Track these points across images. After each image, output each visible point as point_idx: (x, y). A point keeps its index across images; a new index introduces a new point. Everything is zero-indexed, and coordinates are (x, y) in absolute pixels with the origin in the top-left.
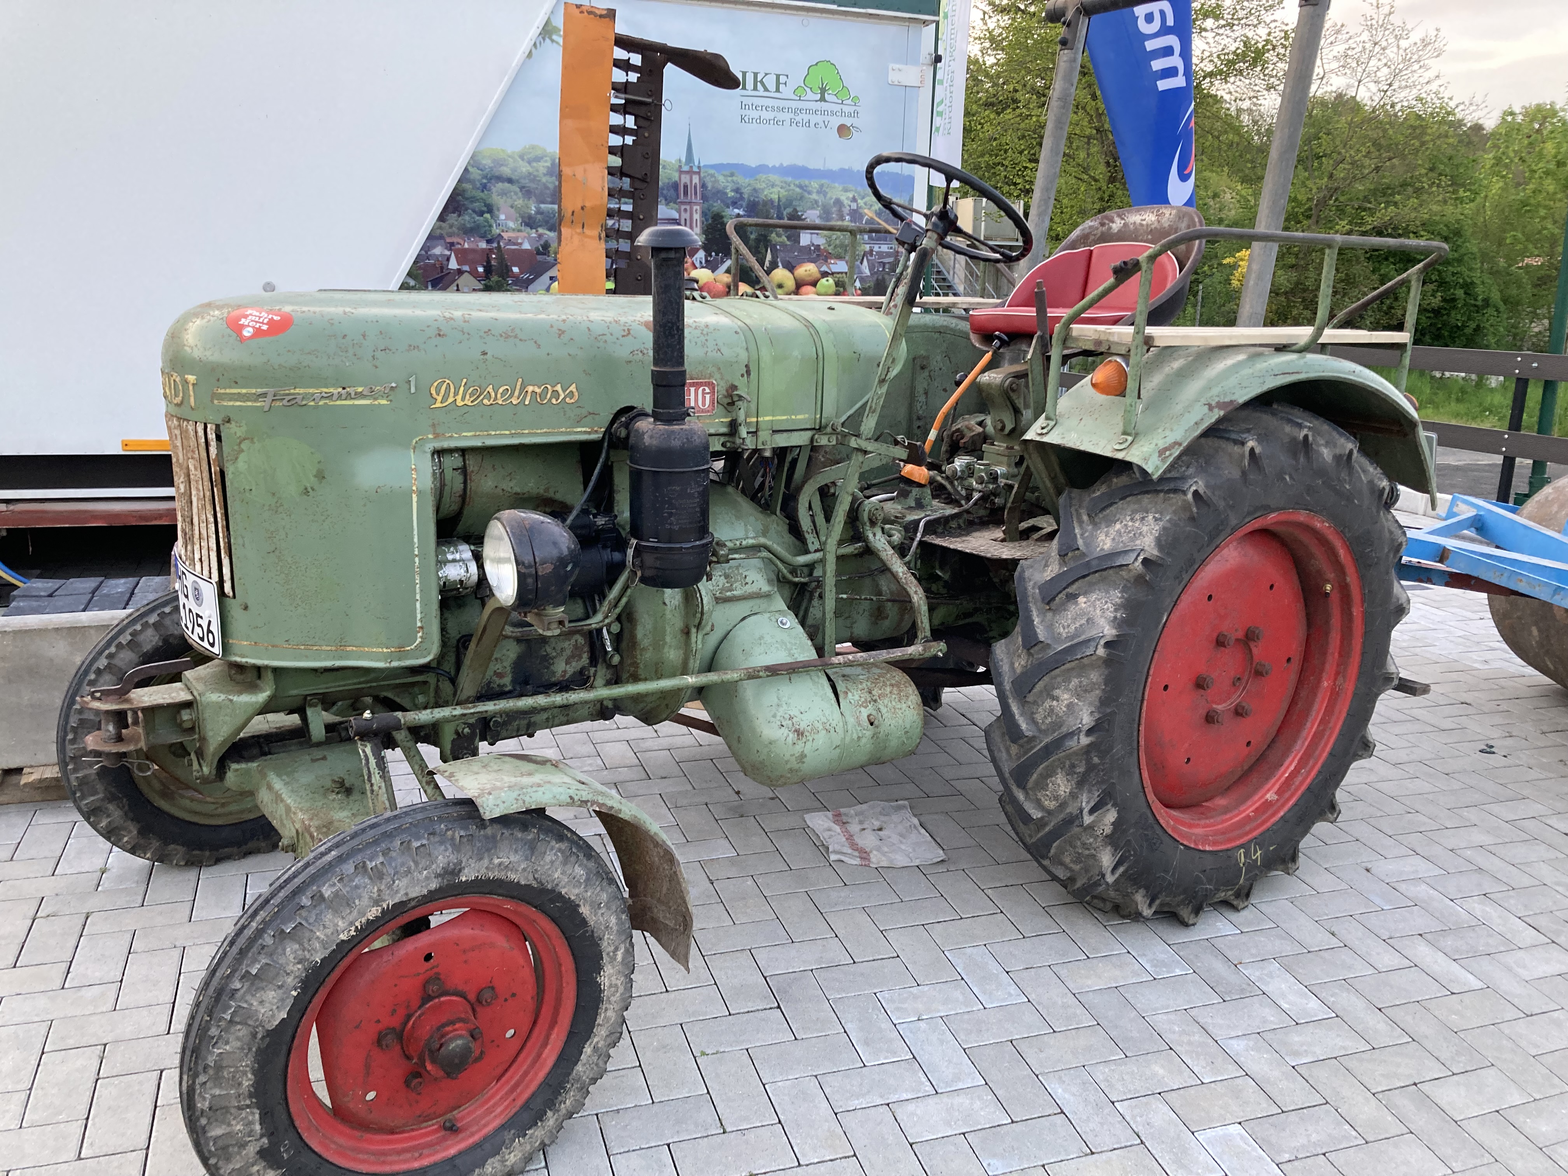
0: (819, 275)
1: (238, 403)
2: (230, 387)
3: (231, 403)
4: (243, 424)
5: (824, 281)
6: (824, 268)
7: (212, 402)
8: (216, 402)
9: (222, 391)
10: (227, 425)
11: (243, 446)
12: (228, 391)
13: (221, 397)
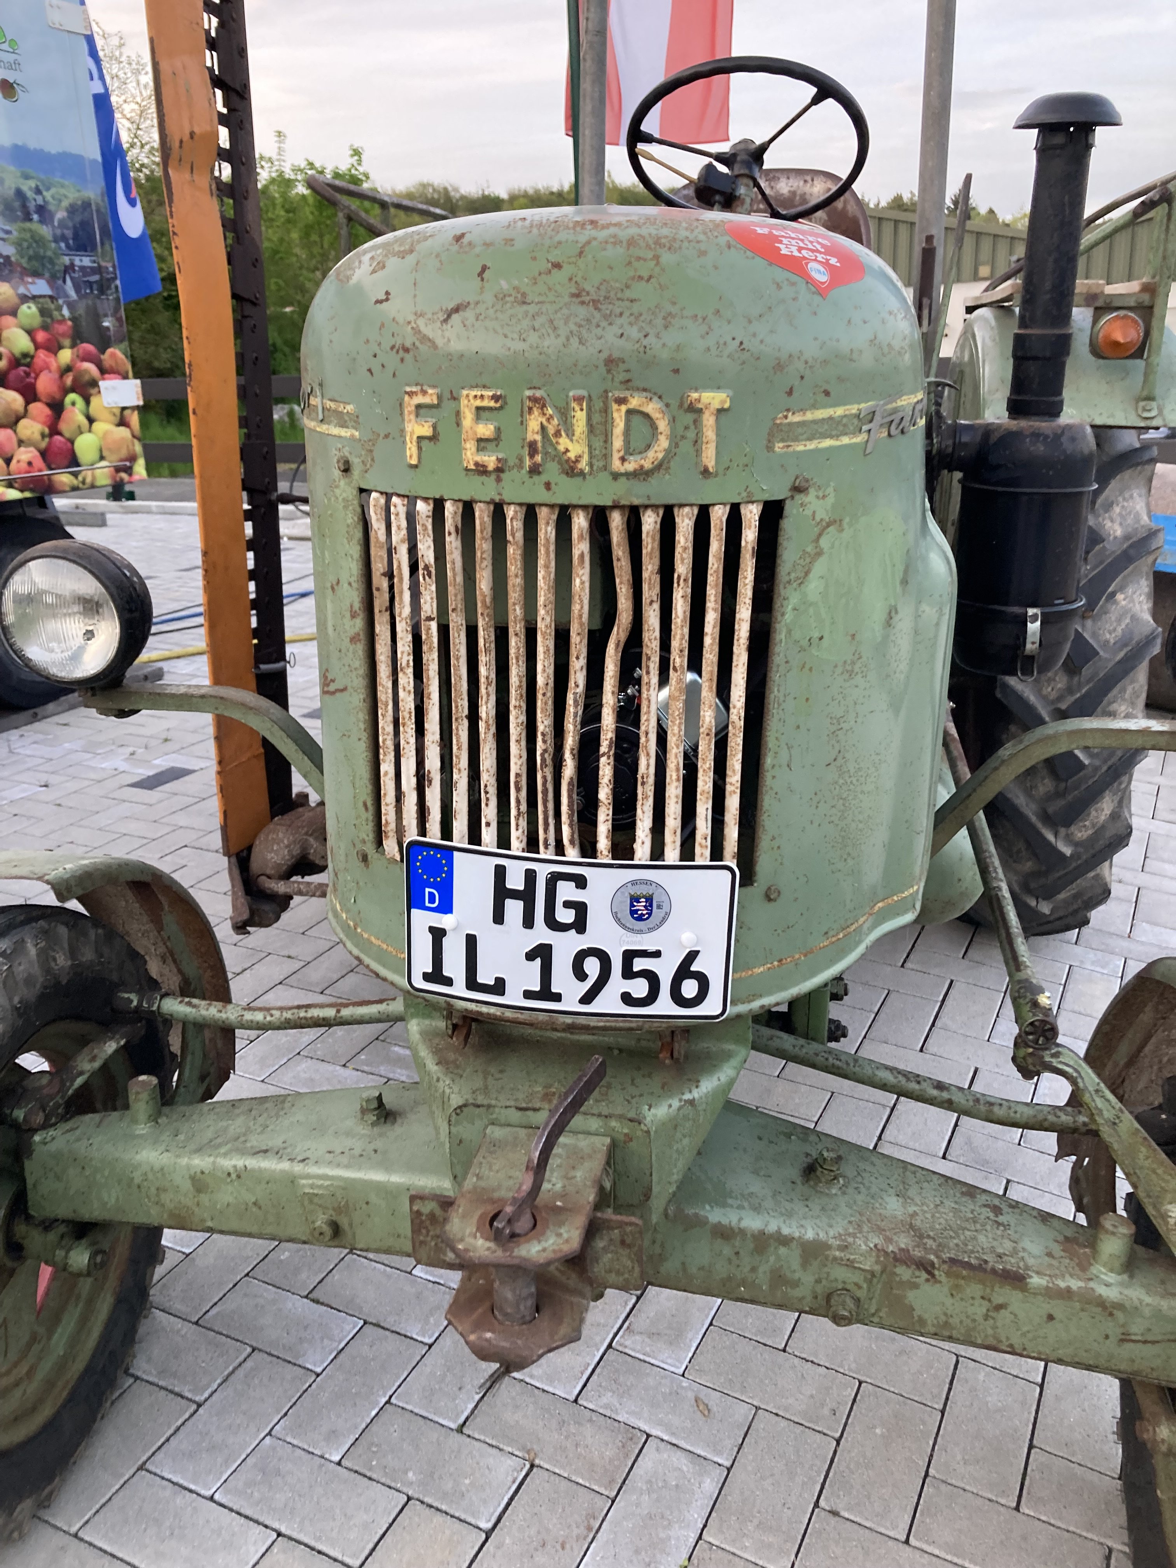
0: (16, 300)
1: (827, 443)
2: (814, 407)
3: (811, 445)
4: (830, 490)
5: (24, 308)
6: (22, 290)
7: (770, 448)
8: (779, 446)
9: (796, 418)
10: (800, 498)
11: (824, 542)
12: (809, 416)
13: (791, 433)
